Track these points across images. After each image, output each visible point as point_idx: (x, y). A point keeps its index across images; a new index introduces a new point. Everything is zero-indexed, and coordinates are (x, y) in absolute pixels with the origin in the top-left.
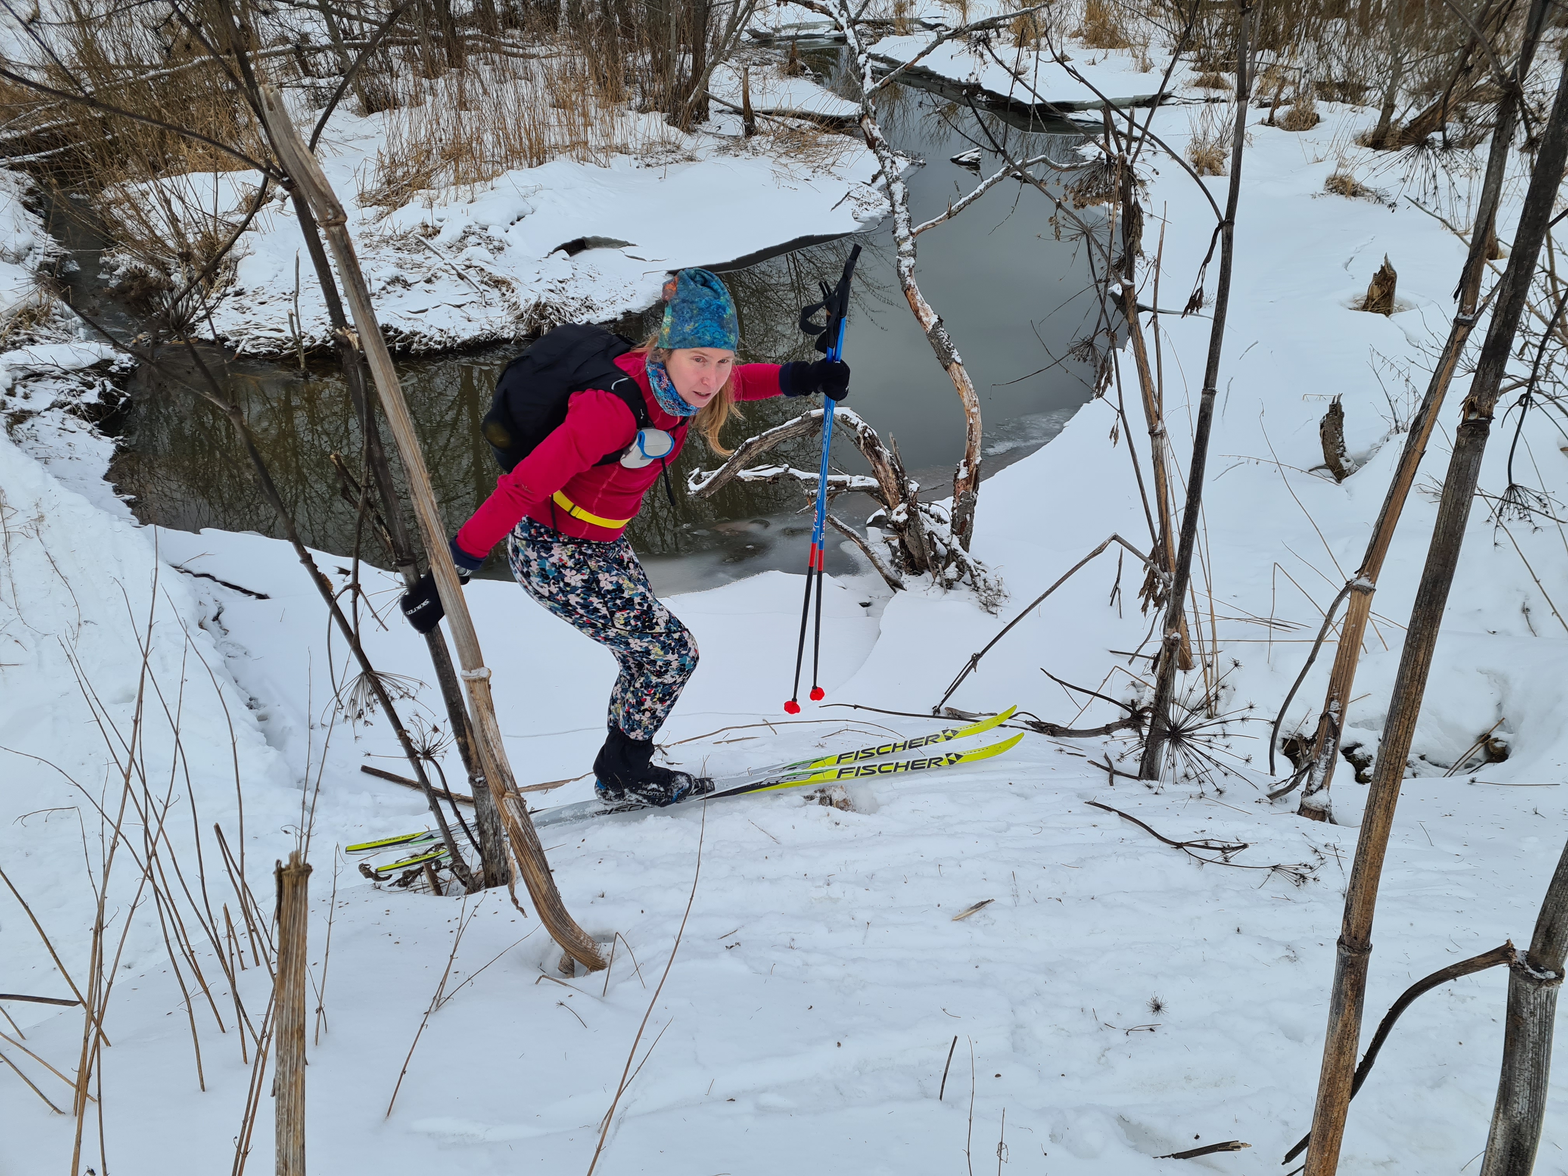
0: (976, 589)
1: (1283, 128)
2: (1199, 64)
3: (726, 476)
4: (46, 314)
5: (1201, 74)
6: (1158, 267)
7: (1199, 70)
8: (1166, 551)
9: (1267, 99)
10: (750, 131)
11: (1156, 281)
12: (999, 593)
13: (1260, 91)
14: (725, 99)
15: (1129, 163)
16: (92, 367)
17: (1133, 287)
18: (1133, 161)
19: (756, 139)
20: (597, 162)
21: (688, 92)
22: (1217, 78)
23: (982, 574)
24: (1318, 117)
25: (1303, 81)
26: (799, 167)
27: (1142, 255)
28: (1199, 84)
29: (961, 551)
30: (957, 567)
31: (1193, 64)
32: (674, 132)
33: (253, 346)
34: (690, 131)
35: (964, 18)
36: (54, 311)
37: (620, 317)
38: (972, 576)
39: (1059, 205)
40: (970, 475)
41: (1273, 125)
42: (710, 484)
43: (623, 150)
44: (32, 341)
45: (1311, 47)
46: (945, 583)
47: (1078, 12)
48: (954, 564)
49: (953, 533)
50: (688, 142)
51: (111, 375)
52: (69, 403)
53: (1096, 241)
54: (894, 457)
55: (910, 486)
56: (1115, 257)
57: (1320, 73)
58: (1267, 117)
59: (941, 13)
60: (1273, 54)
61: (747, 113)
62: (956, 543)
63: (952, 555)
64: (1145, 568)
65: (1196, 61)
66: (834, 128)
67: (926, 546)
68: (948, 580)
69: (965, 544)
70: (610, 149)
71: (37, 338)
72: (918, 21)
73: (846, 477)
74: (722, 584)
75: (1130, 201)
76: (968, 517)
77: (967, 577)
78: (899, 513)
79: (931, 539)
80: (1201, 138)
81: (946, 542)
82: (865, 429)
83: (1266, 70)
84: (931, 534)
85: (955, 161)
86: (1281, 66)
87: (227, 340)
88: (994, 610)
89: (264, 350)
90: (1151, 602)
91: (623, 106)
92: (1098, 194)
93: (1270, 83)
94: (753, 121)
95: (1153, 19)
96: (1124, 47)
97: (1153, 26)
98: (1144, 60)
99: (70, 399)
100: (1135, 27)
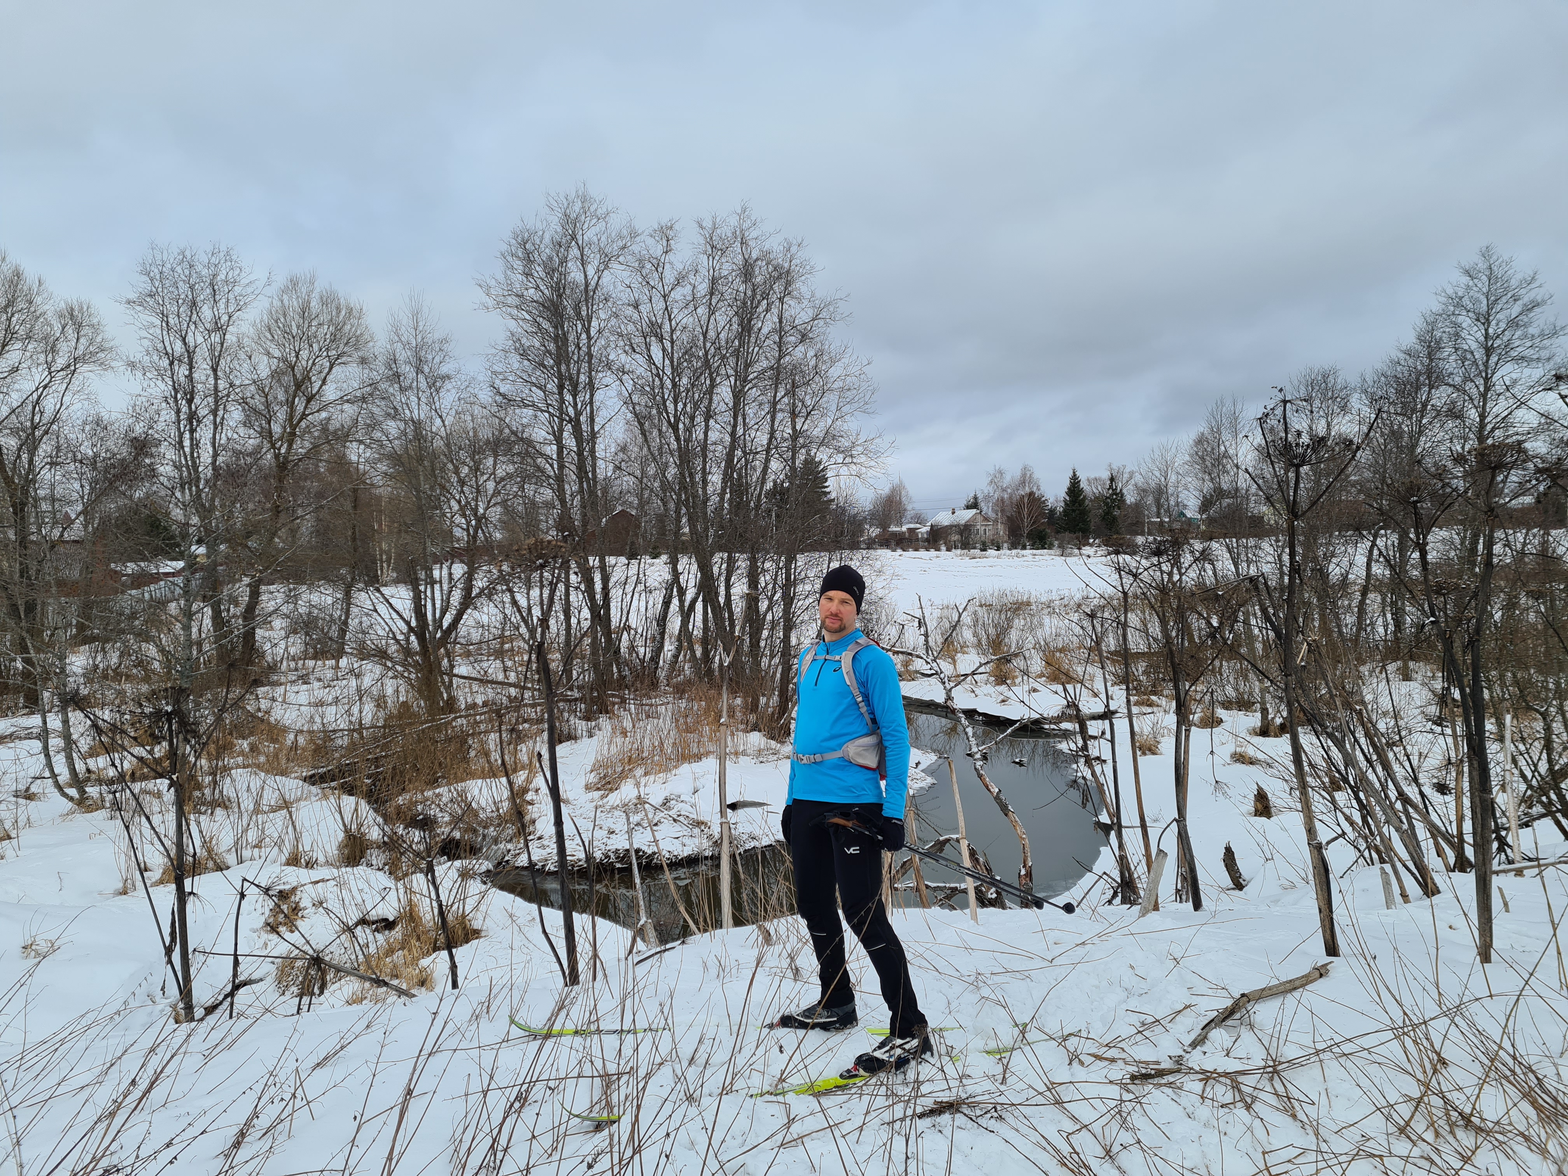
2: (1133, 692)
7: (1134, 695)
21: (779, 720)
22: (1149, 700)
24: (1222, 720)
31: (1129, 692)
32: (773, 743)
40: (1027, 872)
43: (744, 753)
47: (1039, 662)
65: (1130, 690)
70: (739, 754)
87: (536, 865)
91: (733, 730)
100: (1082, 670)
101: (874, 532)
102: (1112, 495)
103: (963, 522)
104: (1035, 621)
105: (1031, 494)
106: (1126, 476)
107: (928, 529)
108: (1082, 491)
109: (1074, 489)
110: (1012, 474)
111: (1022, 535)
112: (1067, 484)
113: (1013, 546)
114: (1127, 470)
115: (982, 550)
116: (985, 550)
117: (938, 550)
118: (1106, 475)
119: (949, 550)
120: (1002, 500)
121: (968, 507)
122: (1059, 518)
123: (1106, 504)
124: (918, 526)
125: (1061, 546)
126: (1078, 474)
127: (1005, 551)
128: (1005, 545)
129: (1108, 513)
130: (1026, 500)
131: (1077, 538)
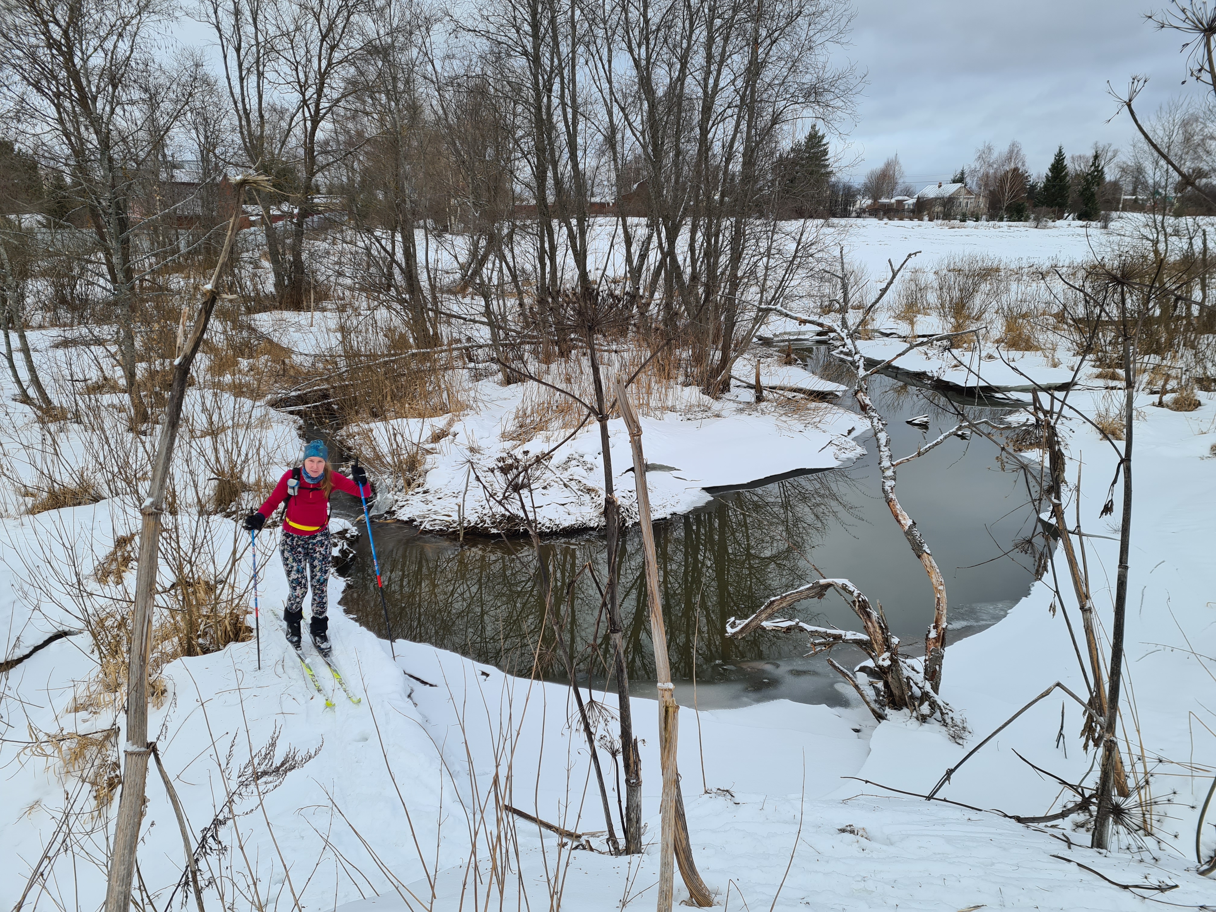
0: (945, 725)
1: (1172, 409)
2: (1098, 363)
3: (754, 624)
5: (1100, 370)
6: (1078, 491)
7: (1099, 367)
8: (1100, 700)
9: (1155, 388)
10: (759, 399)
11: (1078, 500)
12: (964, 729)
13: (1150, 383)
14: (742, 379)
15: (1052, 424)
16: (338, 533)
17: (1061, 504)
18: (1055, 423)
19: (763, 405)
20: (655, 416)
21: (718, 374)
22: (1113, 373)
23: (950, 713)
24: (1199, 402)
25: (1184, 377)
26: (794, 423)
27: (1066, 483)
28: (1099, 376)
29: (932, 693)
30: (930, 705)
31: (1093, 363)
32: (706, 398)
33: (431, 525)
34: (717, 399)
35: (912, 329)
37: (669, 517)
38: (942, 714)
39: (1003, 449)
40: (939, 636)
41: (1163, 406)
42: (742, 628)
43: (673, 409)
45: (1189, 354)
46: (920, 718)
47: (999, 327)
48: (927, 703)
49: (926, 679)
50: (716, 406)
51: (347, 539)
53: (1031, 473)
54: (881, 618)
55: (893, 640)
56: (1045, 485)
57: (1198, 371)
58: (1157, 401)
59: (895, 326)
60: (1158, 358)
61: (758, 388)
62: (928, 687)
63: (925, 696)
64: (1084, 714)
65: (1095, 361)
66: (820, 399)
67: (905, 687)
68: (922, 715)
69: (936, 688)
70: (665, 409)
72: (877, 331)
73: (842, 632)
74: (745, 705)
75: (1054, 448)
76: (937, 667)
77: (938, 714)
78: (884, 660)
79: (909, 683)
80: (1104, 413)
81: (920, 685)
82: (859, 595)
83: (1153, 368)
84: (908, 678)
85: (909, 423)
86: (1166, 366)
87: (415, 521)
88: (960, 741)
89: (437, 528)
90: (1091, 743)
91: (672, 382)
92: (1031, 443)
93: (1158, 377)
94: (761, 392)
95: (1059, 332)
96: (1037, 350)
97: (1059, 337)
98: (1053, 359)
100: (1044, 338)
101: (867, 202)
102: (1094, 172)
103: (947, 195)
104: (1002, 287)
105: (1016, 170)
106: (1110, 154)
107: (914, 200)
108: (1065, 167)
109: (1058, 166)
110: (1001, 149)
111: (1001, 209)
112: (1052, 160)
113: (992, 217)
114: (1112, 148)
115: (961, 221)
116: (964, 221)
117: (922, 220)
118: (1090, 153)
119: (931, 220)
120: (987, 175)
121: (954, 182)
122: (1039, 193)
123: (1087, 181)
124: (906, 198)
125: (1037, 220)
126: (1063, 151)
127: (983, 223)
128: (984, 217)
129: (1087, 188)
130: (1010, 175)
131: (1054, 212)
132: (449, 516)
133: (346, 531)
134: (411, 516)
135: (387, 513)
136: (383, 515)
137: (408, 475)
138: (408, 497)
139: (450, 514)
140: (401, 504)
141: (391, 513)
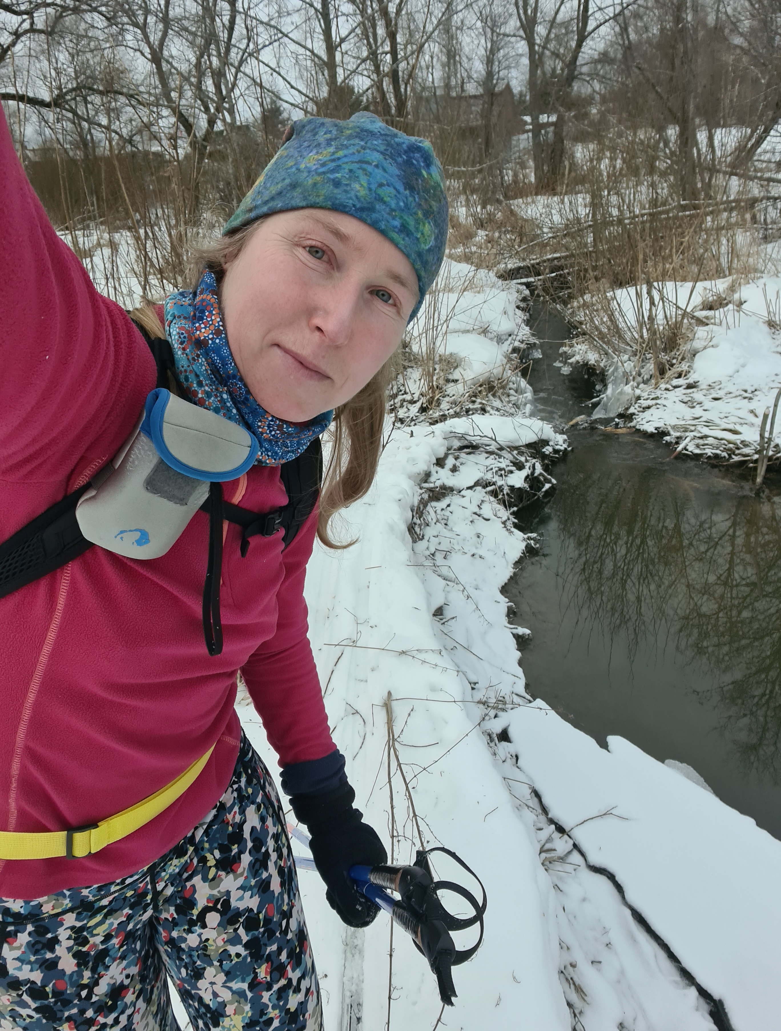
4: (504, 387)
16: (529, 446)
33: (698, 446)
36: (511, 385)
44: (484, 410)
51: (543, 457)
52: (494, 484)
71: (488, 408)
87: (668, 434)
89: (709, 452)
99: (496, 478)
132: (735, 432)
133: (545, 442)
134: (660, 424)
135: (620, 416)
136: (612, 419)
137: (664, 357)
138: (658, 393)
139: (738, 428)
140: (645, 403)
141: (626, 417)
